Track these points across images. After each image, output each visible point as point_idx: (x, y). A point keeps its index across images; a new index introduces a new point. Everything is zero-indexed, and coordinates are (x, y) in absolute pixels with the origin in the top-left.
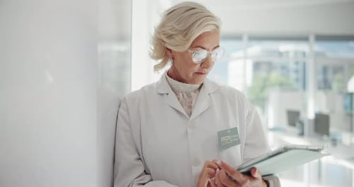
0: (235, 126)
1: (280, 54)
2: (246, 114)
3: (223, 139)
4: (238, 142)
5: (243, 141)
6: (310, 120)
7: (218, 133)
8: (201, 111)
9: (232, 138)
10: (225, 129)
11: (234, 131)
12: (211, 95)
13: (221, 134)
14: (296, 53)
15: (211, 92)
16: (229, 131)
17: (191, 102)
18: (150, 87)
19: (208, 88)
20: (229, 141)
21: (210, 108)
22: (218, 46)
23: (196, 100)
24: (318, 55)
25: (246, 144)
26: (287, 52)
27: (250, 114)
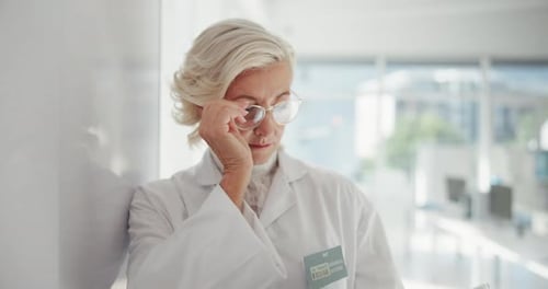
0: (337, 244)
1: (437, 86)
2: (356, 219)
3: (315, 269)
4: (343, 274)
5: (352, 270)
6: (482, 195)
7: (305, 259)
8: (275, 218)
9: (331, 268)
10: (318, 251)
11: (336, 253)
12: (295, 185)
13: (311, 260)
14: (462, 84)
15: (292, 179)
16: (325, 255)
17: (256, 199)
18: (184, 175)
19: (288, 172)
20: (327, 273)
21: (292, 209)
22: (287, 93)
23: (266, 196)
24: (496, 88)
25: (357, 275)
26: (447, 84)
27: (364, 219)
